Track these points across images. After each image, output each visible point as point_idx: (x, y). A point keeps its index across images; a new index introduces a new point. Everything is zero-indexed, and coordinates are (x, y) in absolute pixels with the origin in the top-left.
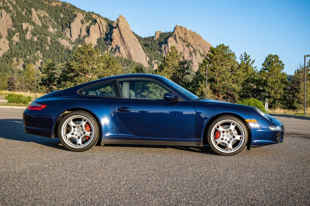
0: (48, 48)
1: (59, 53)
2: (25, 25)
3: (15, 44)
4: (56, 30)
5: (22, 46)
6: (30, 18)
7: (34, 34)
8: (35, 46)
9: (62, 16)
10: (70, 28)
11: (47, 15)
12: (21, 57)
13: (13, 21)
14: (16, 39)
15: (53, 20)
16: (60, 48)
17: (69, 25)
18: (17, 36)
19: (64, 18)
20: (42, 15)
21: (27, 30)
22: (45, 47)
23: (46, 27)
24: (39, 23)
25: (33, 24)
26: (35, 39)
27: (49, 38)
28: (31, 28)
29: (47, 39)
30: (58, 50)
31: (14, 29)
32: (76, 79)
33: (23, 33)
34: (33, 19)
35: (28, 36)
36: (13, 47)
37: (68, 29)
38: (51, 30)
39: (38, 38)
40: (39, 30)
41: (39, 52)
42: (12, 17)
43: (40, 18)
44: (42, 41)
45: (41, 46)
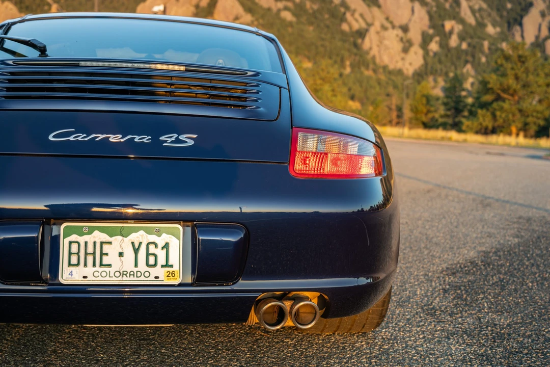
0: (484, 60)
2: (448, 25)
3: (431, 54)
4: (498, 29)
5: (443, 58)
6: (458, 13)
7: (462, 38)
8: (463, 57)
9: (509, 6)
10: (521, 25)
11: (484, 6)
12: (440, 75)
13: (431, 18)
14: (434, 46)
15: (494, 14)
17: (519, 18)
18: (436, 42)
19: (512, 9)
20: (477, 7)
21: (451, 32)
22: (480, 59)
23: (481, 25)
24: (471, 20)
25: (462, 21)
26: (464, 46)
27: (486, 44)
28: (458, 28)
29: (482, 45)
31: (431, 31)
32: (495, 105)
33: (445, 36)
34: (462, 14)
35: (454, 41)
36: (429, 60)
37: (518, 28)
38: (491, 30)
39: (469, 45)
40: (471, 31)
41: (469, 67)
42: (429, 13)
43: (473, 11)
44: (475, 49)
45: (473, 56)
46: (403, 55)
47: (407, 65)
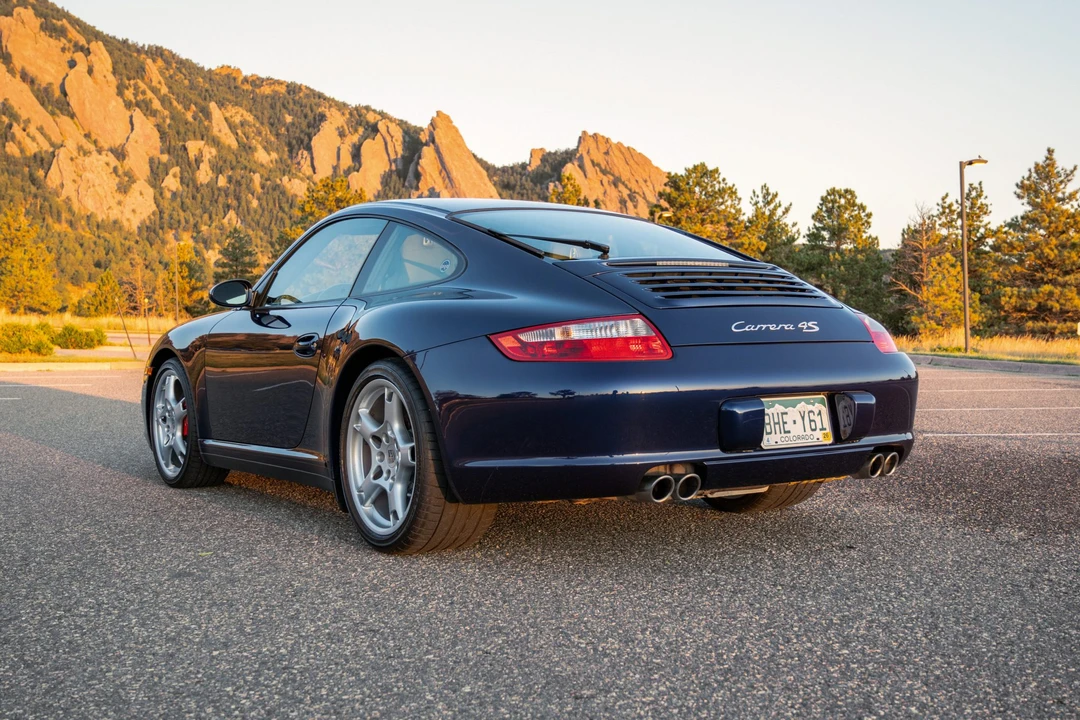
0: (255, 203)
1: (284, 216)
2: (194, 147)
3: (168, 195)
4: (274, 155)
5: (188, 202)
6: (207, 129)
7: (217, 170)
8: (221, 200)
9: (289, 119)
10: (309, 148)
11: (250, 118)
12: (185, 229)
13: (163, 136)
14: (171, 183)
15: (266, 130)
16: (288, 202)
17: (306, 139)
18: (175, 176)
19: (293, 124)
20: (237, 120)
21: (198, 161)
22: (248, 203)
23: (248, 149)
24: (230, 141)
25: (215, 142)
26: (222, 182)
27: (257, 178)
28: (210, 153)
29: (251, 180)
30: (281, 207)
31: (165, 158)
33: (190, 166)
34: (215, 131)
35: (204, 175)
36: (165, 204)
37: (305, 153)
38: (262, 156)
39: (230, 179)
40: (231, 157)
41: (232, 214)
42: (158, 127)
43: (232, 127)
44: (238, 186)
45: (238, 199)
46: (119, 197)
47: (128, 214)
